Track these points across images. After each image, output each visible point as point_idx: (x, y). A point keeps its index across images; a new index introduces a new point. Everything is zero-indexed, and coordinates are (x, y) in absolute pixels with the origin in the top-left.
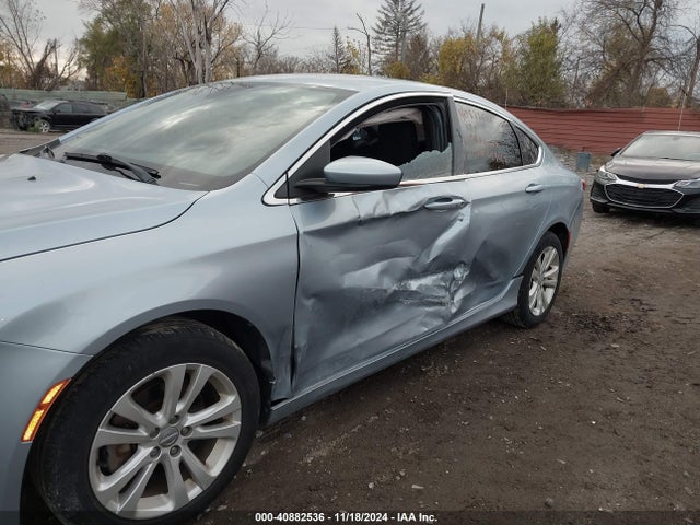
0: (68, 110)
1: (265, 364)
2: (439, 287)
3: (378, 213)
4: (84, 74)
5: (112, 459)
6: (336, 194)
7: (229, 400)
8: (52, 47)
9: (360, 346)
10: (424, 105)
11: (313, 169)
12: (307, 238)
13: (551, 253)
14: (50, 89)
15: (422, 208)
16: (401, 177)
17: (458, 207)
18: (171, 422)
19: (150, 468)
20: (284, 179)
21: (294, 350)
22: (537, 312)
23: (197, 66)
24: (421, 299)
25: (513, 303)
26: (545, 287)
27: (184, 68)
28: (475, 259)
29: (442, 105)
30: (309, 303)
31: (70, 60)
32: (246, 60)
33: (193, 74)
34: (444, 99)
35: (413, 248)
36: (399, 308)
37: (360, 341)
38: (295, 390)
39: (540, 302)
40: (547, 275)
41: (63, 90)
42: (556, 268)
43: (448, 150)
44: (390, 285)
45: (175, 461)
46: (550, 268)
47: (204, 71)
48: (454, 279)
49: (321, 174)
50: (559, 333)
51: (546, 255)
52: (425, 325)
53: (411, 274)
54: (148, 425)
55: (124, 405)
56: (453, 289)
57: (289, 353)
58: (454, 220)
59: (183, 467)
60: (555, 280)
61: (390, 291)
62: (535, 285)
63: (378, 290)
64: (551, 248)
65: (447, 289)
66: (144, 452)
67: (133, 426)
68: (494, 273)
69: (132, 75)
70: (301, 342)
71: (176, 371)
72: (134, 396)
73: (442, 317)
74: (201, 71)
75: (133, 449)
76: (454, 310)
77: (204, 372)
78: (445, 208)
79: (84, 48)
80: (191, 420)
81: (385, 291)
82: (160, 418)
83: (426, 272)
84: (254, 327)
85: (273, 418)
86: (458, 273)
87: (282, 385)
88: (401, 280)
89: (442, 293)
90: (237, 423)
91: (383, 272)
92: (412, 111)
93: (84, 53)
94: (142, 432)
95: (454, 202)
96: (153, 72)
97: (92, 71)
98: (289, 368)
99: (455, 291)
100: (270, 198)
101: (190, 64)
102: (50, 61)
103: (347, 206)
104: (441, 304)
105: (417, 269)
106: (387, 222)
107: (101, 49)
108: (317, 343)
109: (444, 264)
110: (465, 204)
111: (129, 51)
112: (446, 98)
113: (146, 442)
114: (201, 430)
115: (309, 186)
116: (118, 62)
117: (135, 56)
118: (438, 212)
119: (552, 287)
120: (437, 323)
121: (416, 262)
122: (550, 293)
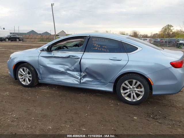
2: (77, 75)
37: (55, 77)
89: (78, 76)
105: (71, 69)
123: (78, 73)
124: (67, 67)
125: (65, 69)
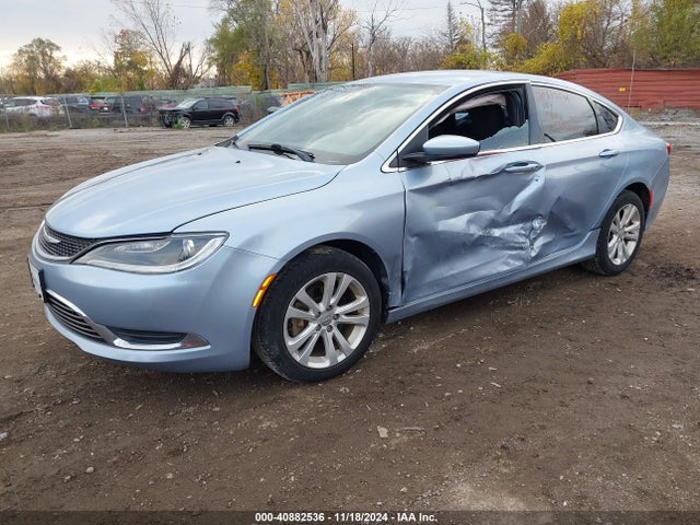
0: (204, 107)
1: (384, 280)
2: (519, 234)
3: (464, 176)
4: (214, 71)
5: (295, 328)
6: (433, 163)
7: (362, 300)
8: (187, 49)
9: (452, 276)
10: (506, 91)
11: (416, 146)
12: (412, 194)
13: (631, 210)
14: (185, 88)
15: (503, 172)
16: (479, 148)
17: (533, 170)
18: (327, 310)
19: (316, 337)
20: (395, 154)
21: (403, 273)
22: (618, 262)
23: (315, 55)
24: (504, 244)
25: (591, 251)
26: (626, 240)
27: (302, 58)
28: (551, 212)
29: (520, 90)
30: (413, 240)
31: (202, 60)
32: (360, 44)
33: (311, 62)
34: (523, 86)
35: (496, 203)
36: (484, 251)
37: (452, 272)
38: (405, 301)
39: (620, 253)
40: (627, 229)
41: (197, 88)
42: (637, 224)
43: (526, 125)
44: (475, 231)
45: (330, 335)
46: (631, 223)
47: (321, 59)
48: (533, 228)
49: (421, 149)
50: (638, 280)
51: (626, 212)
52: (508, 264)
53: (494, 224)
54: (315, 309)
55: (302, 295)
56: (532, 236)
57: (400, 275)
58: (531, 180)
59: (334, 339)
60: (637, 234)
61: (476, 236)
62: (615, 238)
63: (465, 234)
64: (630, 205)
65: (527, 237)
66: (312, 326)
67: (306, 309)
68: (572, 226)
69: (256, 69)
70: (408, 267)
71: (331, 277)
72: (307, 290)
73: (523, 259)
74: (318, 60)
75: (306, 324)
76: (533, 254)
77: (347, 279)
78: (523, 171)
79: (212, 47)
80: (339, 310)
81: (472, 235)
82: (322, 307)
83: (508, 222)
84: (376, 254)
85: (390, 319)
86: (537, 224)
87: (396, 297)
88: (486, 228)
90: (367, 315)
91: (470, 222)
92: (496, 96)
93: (213, 51)
94: (311, 313)
95: (530, 166)
96: (275, 64)
97: (221, 68)
98: (400, 286)
99: (535, 239)
100: (386, 168)
101: (308, 53)
102: (186, 62)
103: (441, 171)
104: (521, 248)
105: (500, 220)
106: (473, 183)
107: (227, 48)
108: (420, 270)
109: (524, 216)
110: (539, 167)
111: (253, 45)
112: (524, 84)
113: (314, 320)
114: (344, 317)
115: (413, 158)
116: (243, 58)
117: (259, 51)
118: (518, 174)
119: (634, 240)
120: (518, 263)
121: (499, 213)
122: (631, 246)
123: (521, 225)
124: (490, 214)
125: (484, 225)
